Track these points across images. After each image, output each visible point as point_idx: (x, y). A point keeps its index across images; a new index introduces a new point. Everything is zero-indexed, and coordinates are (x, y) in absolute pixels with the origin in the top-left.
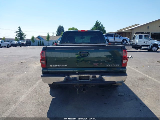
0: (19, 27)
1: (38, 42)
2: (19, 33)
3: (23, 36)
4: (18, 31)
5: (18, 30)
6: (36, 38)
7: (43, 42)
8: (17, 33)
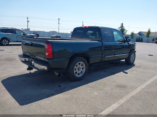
0: (122, 24)
1: (137, 38)
2: (121, 29)
3: (124, 32)
4: (120, 28)
5: (121, 26)
6: (136, 34)
7: (142, 38)
8: (120, 29)
